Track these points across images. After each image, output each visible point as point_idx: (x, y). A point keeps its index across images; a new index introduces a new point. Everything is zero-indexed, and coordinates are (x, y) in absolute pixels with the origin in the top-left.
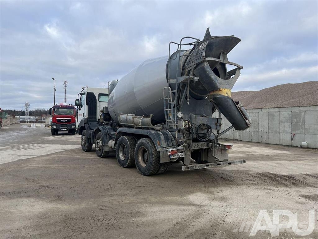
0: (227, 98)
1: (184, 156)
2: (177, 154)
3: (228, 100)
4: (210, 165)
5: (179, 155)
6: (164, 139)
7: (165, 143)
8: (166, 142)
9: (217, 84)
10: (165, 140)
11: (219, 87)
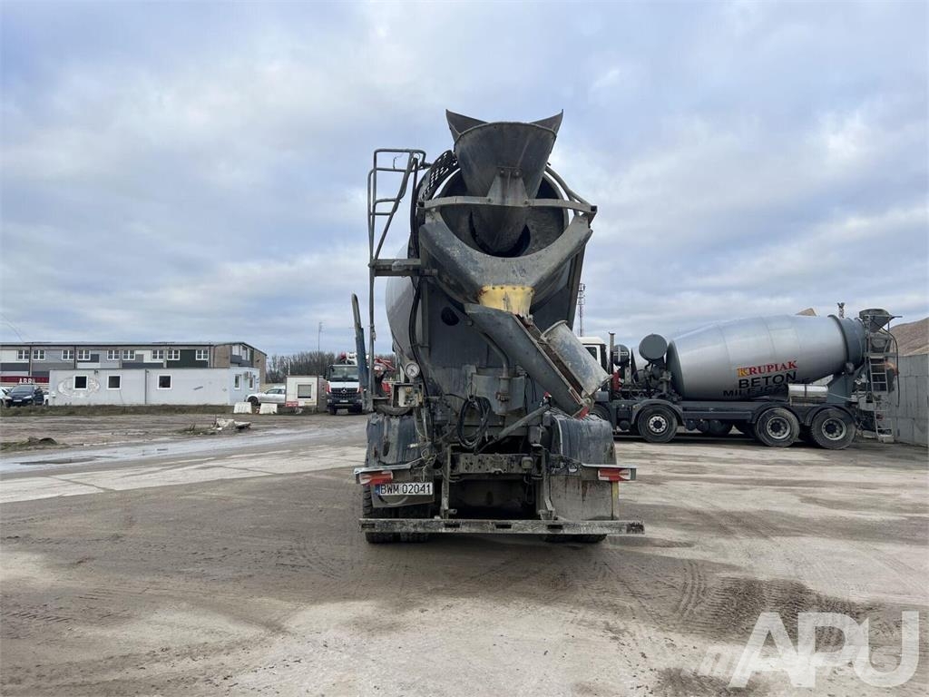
0: (497, 314)
1: (427, 493)
2: (401, 486)
3: (501, 319)
4: (464, 524)
5: (409, 488)
6: (396, 440)
7: (396, 452)
8: (398, 449)
9: (473, 273)
10: (399, 443)
11: (479, 283)
